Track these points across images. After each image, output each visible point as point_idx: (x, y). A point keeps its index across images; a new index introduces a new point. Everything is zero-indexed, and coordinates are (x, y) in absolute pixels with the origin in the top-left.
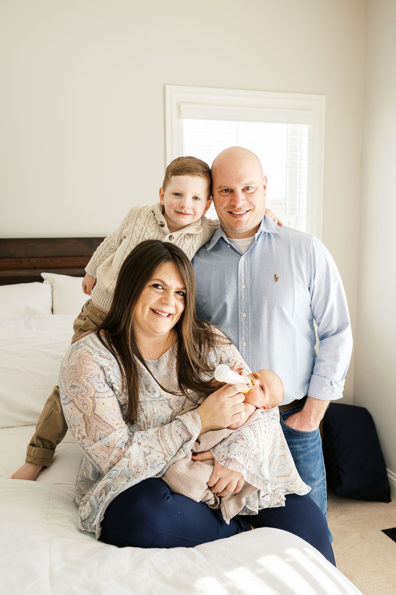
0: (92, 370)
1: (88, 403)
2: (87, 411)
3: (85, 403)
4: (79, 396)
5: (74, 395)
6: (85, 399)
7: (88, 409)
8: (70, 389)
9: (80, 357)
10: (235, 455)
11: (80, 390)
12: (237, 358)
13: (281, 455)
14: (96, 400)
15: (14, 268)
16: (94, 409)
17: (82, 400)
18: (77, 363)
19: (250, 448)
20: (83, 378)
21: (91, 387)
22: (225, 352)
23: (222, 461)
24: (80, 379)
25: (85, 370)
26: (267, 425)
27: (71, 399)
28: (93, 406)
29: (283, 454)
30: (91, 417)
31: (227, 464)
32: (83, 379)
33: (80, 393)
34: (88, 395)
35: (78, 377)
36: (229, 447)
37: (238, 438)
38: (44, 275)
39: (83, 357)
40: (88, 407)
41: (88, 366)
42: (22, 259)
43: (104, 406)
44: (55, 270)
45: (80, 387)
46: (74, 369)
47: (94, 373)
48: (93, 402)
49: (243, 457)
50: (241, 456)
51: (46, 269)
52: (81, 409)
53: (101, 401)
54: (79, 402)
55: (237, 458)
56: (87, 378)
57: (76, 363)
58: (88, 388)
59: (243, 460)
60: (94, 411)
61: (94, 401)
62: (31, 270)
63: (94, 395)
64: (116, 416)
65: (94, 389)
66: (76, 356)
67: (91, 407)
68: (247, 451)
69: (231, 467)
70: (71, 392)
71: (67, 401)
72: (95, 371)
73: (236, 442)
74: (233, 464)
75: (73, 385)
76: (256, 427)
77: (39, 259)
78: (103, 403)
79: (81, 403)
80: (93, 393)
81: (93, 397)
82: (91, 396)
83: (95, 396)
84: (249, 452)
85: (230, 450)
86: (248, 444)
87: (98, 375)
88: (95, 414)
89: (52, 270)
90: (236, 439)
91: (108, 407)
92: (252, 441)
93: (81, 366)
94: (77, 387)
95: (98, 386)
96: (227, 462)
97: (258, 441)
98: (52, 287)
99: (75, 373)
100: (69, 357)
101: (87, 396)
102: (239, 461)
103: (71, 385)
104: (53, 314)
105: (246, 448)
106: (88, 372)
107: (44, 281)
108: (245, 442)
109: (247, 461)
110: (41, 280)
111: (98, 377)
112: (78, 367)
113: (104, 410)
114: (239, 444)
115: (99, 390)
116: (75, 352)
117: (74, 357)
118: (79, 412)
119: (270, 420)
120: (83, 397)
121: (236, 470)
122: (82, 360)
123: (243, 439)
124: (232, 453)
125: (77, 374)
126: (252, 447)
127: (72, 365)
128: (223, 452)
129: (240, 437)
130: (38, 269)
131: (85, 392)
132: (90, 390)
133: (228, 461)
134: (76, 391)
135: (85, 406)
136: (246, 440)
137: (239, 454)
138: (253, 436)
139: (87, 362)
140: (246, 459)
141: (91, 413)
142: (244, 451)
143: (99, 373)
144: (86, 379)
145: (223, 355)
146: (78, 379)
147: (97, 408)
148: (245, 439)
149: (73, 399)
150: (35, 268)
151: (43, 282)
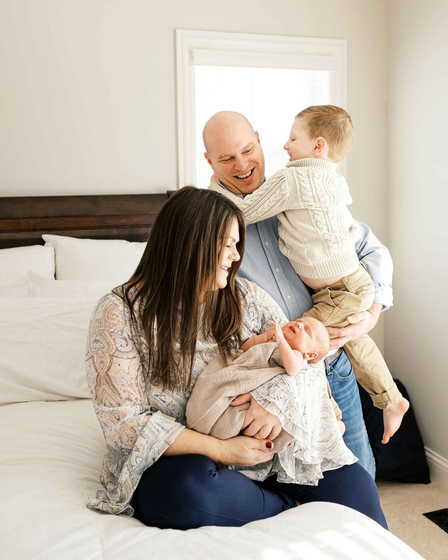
0: (116, 325)
1: (106, 362)
2: (102, 370)
3: (103, 361)
4: (100, 352)
5: (96, 350)
6: (104, 356)
7: (104, 368)
8: (93, 344)
9: (106, 310)
10: (275, 399)
11: (102, 345)
12: (281, 317)
13: (323, 417)
14: (114, 359)
15: (11, 230)
16: (109, 369)
17: (101, 357)
18: (103, 317)
19: (291, 394)
20: (106, 332)
21: (113, 344)
22: (268, 309)
23: (260, 400)
24: (103, 334)
25: (109, 325)
26: (312, 380)
27: (92, 354)
28: (109, 366)
29: (325, 416)
30: (103, 378)
31: (265, 405)
32: (106, 334)
33: (102, 349)
34: (108, 352)
35: (102, 331)
36: (269, 389)
37: (279, 382)
38: (45, 237)
39: (108, 310)
40: (104, 366)
41: (112, 320)
42: (20, 221)
43: (119, 367)
44: (56, 232)
45: (102, 342)
46: (99, 322)
47: (117, 328)
48: (110, 361)
49: (282, 403)
50: (281, 400)
51: (46, 230)
52: (98, 368)
53: (118, 361)
54: (98, 359)
55: (276, 401)
56: (111, 333)
57: (101, 316)
58: (109, 344)
59: (283, 405)
60: (108, 371)
61: (112, 360)
62: (30, 233)
63: (114, 353)
64: (127, 382)
65: (116, 346)
66: (102, 309)
67: (107, 366)
68: (287, 396)
69: (268, 409)
70: (93, 347)
71: (88, 357)
72: (119, 326)
73: (276, 385)
74: (271, 406)
75: (97, 339)
76: (300, 377)
77: (39, 220)
78: (119, 365)
79: (99, 360)
80: (114, 351)
81: (112, 356)
82: (111, 354)
83: (114, 355)
84: (290, 399)
85: (269, 393)
86: (289, 390)
87: (121, 331)
88: (108, 375)
89: (54, 232)
90: (276, 383)
91: (123, 370)
92: (293, 388)
93: (106, 320)
94: (100, 341)
95: (119, 344)
96: (265, 403)
97: (299, 389)
98: (55, 251)
99: (99, 327)
100: (97, 310)
101: (107, 354)
102: (278, 405)
103: (95, 339)
104: (56, 279)
105: (287, 393)
106: (111, 327)
107: (46, 243)
108: (287, 386)
109: (286, 407)
110: (42, 242)
111: (121, 333)
112: (103, 321)
113: (118, 372)
114: (280, 388)
115: (120, 348)
116: (102, 305)
117: (100, 309)
118: (95, 370)
119: (315, 375)
120: (103, 353)
121: (274, 414)
122: (107, 313)
123: (284, 383)
124: (271, 396)
125: (102, 328)
126: (293, 394)
127: (98, 318)
128: (263, 394)
129: (281, 381)
130: (38, 231)
131: (106, 348)
132: (111, 346)
133: (267, 402)
134: (98, 346)
135: (102, 364)
136: (287, 385)
137: (279, 398)
138: (295, 383)
139: (112, 316)
140: (285, 405)
141: (105, 373)
142: (285, 396)
143: (122, 329)
144: (109, 333)
145: (266, 311)
146: (102, 333)
147: (112, 369)
148: (286, 383)
149: (93, 356)
150: (34, 230)
151: (45, 245)
